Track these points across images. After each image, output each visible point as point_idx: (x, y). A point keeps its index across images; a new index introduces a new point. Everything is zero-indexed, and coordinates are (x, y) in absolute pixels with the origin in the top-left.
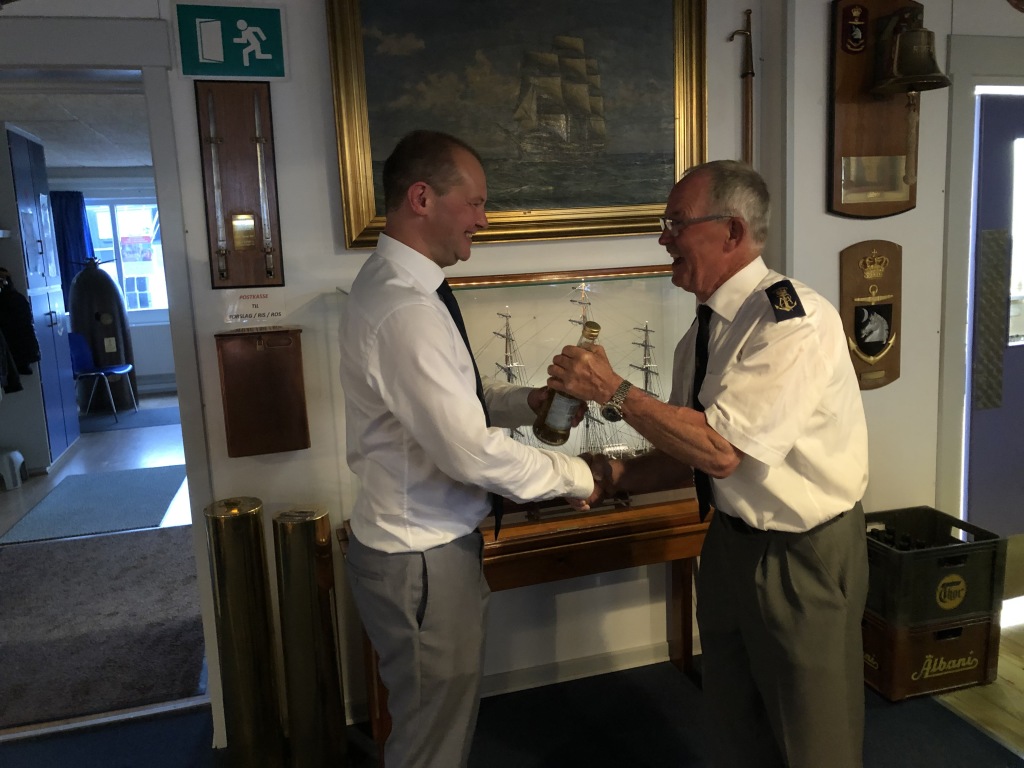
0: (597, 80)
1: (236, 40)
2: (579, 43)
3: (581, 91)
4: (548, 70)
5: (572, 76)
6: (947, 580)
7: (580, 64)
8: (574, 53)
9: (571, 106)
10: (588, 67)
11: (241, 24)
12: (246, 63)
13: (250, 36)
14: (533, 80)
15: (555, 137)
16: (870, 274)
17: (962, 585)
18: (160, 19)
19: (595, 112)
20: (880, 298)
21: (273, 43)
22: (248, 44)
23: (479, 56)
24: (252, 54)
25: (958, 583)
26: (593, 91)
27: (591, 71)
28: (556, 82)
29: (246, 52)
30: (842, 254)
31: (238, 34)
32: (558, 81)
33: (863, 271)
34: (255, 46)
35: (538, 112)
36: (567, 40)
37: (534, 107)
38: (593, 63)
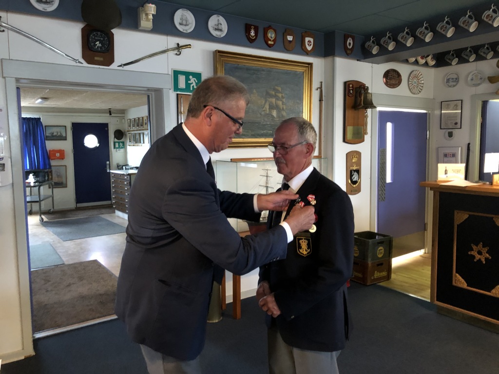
0: (284, 100)
3: (280, 103)
4: (271, 96)
5: (277, 98)
7: (280, 95)
8: (278, 92)
9: (277, 107)
10: (282, 96)
12: (191, 89)
14: (268, 99)
15: (273, 116)
16: (353, 161)
17: (383, 251)
18: (168, 74)
19: (283, 109)
20: (356, 168)
22: (192, 83)
23: (255, 91)
25: (381, 250)
26: (283, 103)
28: (274, 100)
30: (347, 154)
32: (274, 99)
33: (352, 160)
35: (269, 109)
36: (276, 87)
37: (268, 107)
38: (283, 95)
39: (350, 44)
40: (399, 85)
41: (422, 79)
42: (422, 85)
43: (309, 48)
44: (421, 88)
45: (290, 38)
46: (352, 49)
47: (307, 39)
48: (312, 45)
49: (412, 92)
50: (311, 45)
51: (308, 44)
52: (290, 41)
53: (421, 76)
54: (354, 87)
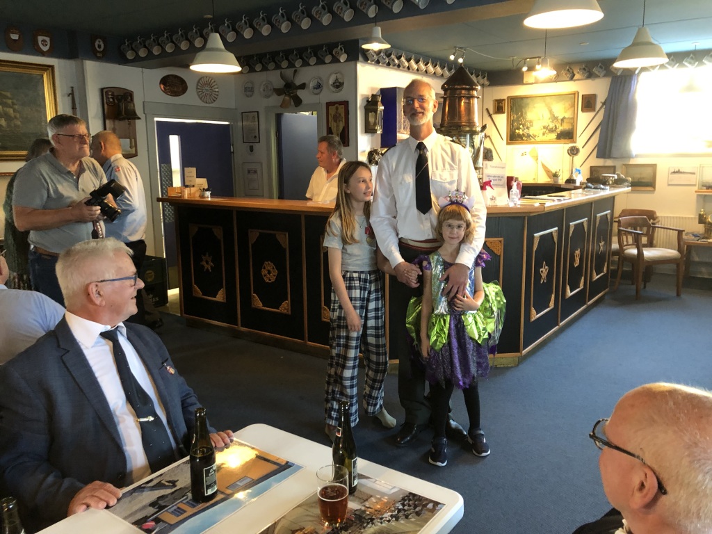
0: (16, 107)
2: (8, 94)
3: (11, 111)
5: (6, 105)
6: (148, 272)
7: (9, 102)
8: (7, 97)
10: (12, 102)
17: (153, 273)
26: (14, 111)
27: (13, 104)
32: (1, 107)
36: (4, 93)
38: (15, 101)
39: (99, 46)
40: (184, 93)
41: (216, 87)
42: (217, 93)
43: (45, 49)
44: (216, 96)
45: (15, 37)
46: (103, 52)
47: (40, 38)
48: (48, 46)
49: (203, 101)
50: (46, 45)
51: (43, 44)
52: (15, 40)
53: (214, 84)
54: (116, 94)
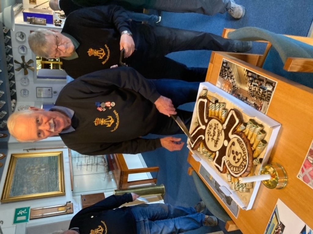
1: (22, 214)
2: (28, 168)
3: (36, 167)
10: (32, 167)
11: (18, 214)
13: (21, 212)
14: (34, 173)
15: (45, 170)
18: (16, 226)
19: (40, 166)
21: (23, 209)
23: (29, 180)
24: (25, 212)
28: (34, 170)
29: (24, 213)
31: (20, 214)
34: (23, 212)
36: (27, 170)
